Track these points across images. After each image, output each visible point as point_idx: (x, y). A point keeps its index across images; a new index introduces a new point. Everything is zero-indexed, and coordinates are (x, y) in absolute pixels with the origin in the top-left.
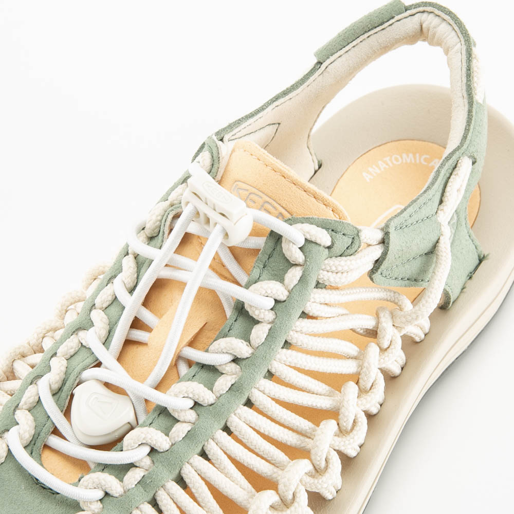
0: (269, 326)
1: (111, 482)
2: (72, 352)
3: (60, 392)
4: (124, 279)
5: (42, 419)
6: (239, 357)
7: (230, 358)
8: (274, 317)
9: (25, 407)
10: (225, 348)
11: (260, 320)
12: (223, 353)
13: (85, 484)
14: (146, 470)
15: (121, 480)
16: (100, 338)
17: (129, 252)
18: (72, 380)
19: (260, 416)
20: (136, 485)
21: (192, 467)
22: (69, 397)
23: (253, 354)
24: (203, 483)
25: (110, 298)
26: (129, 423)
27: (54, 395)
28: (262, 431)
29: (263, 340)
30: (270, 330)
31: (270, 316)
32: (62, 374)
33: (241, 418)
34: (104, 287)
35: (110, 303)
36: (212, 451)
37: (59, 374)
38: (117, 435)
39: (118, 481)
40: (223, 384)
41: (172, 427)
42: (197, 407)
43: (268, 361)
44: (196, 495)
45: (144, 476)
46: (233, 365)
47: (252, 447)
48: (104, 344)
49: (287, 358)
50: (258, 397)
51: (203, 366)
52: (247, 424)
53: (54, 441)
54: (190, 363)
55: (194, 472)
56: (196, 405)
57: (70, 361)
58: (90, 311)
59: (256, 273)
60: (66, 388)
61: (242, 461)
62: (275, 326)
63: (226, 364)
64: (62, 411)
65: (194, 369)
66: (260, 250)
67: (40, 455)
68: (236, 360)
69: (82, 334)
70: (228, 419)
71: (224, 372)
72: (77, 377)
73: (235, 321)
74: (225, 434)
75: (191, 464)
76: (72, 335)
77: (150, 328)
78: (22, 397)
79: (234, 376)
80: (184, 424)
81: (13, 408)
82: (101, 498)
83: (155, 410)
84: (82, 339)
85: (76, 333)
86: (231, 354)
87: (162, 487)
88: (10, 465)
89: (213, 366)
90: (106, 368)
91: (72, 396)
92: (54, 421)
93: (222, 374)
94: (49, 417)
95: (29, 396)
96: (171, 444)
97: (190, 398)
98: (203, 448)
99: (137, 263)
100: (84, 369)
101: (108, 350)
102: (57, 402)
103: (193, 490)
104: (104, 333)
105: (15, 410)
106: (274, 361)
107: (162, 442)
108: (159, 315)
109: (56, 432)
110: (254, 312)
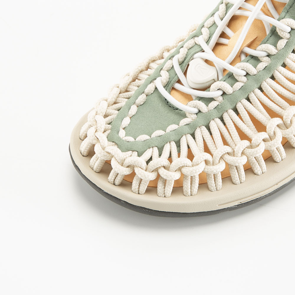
0: (287, 41)
1: (202, 105)
2: (190, 46)
3: (183, 64)
4: (219, 14)
5: (173, 75)
6: (271, 54)
7: (266, 54)
8: (290, 36)
9: (165, 69)
10: (264, 49)
11: (283, 37)
12: (263, 51)
13: (190, 105)
14: (220, 102)
15: (207, 106)
16: (204, 40)
17: (223, 2)
18: (189, 58)
19: (277, 84)
20: (214, 108)
21: (242, 104)
22: (187, 66)
23: (277, 53)
24: (246, 112)
25: (212, 23)
26: (214, 79)
27: (180, 65)
28: (278, 91)
29: (283, 47)
30: (287, 42)
31: (288, 36)
32: (185, 55)
33: (268, 84)
34: (209, 18)
35: (212, 25)
36: (252, 98)
37: (183, 54)
38: (207, 84)
39: (206, 106)
40: (261, 66)
41: (234, 83)
42: (247, 75)
43: (284, 57)
44: (243, 118)
45: (218, 105)
46: (267, 58)
47: (272, 99)
48: (206, 43)
49: (293, 58)
50: (277, 75)
51: (253, 57)
52: (271, 87)
53: (177, 86)
54: (246, 55)
55: (243, 107)
56: (247, 74)
57: (189, 50)
58: (202, 28)
59: (283, 14)
60: (185, 62)
61: (267, 105)
62: (289, 41)
63: (263, 57)
64: (183, 72)
65: (248, 58)
66: (286, 4)
67: (170, 92)
68: (269, 56)
69: (196, 38)
70: (262, 83)
71: (262, 61)
72: (192, 56)
73: (271, 37)
74: (260, 91)
75: (241, 103)
76: (192, 38)
77: (229, 37)
78: (164, 65)
79: (267, 63)
80: (240, 83)
81: (160, 69)
82: (197, 113)
83: (227, 75)
84: (196, 41)
85: (194, 38)
86: (267, 52)
87: (226, 111)
88: (155, 95)
89: (257, 57)
90: (206, 53)
91: (188, 65)
92: (178, 76)
93: (261, 62)
94: (176, 74)
95: (168, 64)
96: (233, 91)
97: (245, 70)
98: (248, 96)
99: (227, 7)
100: (195, 53)
101: (208, 45)
102: (181, 67)
103: (241, 115)
104: (207, 38)
105: (160, 70)
106: (287, 58)
107: (229, 89)
108: (234, 31)
109: (179, 82)
110: (281, 33)
